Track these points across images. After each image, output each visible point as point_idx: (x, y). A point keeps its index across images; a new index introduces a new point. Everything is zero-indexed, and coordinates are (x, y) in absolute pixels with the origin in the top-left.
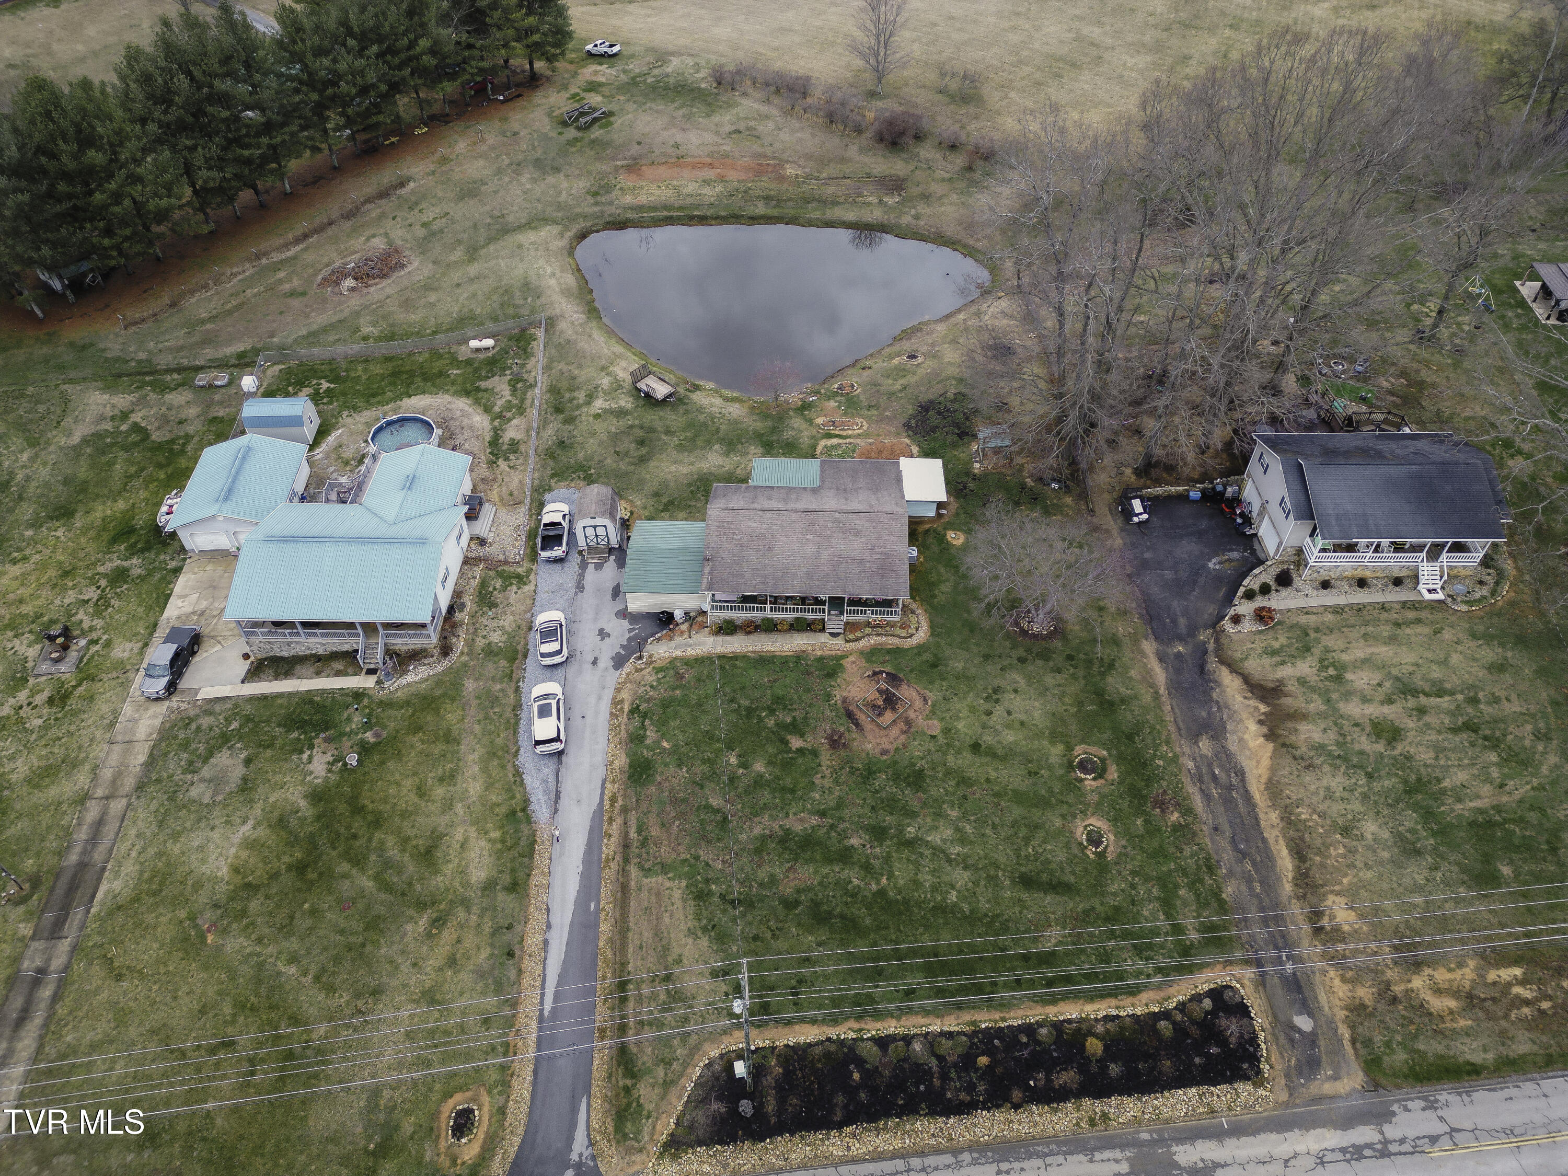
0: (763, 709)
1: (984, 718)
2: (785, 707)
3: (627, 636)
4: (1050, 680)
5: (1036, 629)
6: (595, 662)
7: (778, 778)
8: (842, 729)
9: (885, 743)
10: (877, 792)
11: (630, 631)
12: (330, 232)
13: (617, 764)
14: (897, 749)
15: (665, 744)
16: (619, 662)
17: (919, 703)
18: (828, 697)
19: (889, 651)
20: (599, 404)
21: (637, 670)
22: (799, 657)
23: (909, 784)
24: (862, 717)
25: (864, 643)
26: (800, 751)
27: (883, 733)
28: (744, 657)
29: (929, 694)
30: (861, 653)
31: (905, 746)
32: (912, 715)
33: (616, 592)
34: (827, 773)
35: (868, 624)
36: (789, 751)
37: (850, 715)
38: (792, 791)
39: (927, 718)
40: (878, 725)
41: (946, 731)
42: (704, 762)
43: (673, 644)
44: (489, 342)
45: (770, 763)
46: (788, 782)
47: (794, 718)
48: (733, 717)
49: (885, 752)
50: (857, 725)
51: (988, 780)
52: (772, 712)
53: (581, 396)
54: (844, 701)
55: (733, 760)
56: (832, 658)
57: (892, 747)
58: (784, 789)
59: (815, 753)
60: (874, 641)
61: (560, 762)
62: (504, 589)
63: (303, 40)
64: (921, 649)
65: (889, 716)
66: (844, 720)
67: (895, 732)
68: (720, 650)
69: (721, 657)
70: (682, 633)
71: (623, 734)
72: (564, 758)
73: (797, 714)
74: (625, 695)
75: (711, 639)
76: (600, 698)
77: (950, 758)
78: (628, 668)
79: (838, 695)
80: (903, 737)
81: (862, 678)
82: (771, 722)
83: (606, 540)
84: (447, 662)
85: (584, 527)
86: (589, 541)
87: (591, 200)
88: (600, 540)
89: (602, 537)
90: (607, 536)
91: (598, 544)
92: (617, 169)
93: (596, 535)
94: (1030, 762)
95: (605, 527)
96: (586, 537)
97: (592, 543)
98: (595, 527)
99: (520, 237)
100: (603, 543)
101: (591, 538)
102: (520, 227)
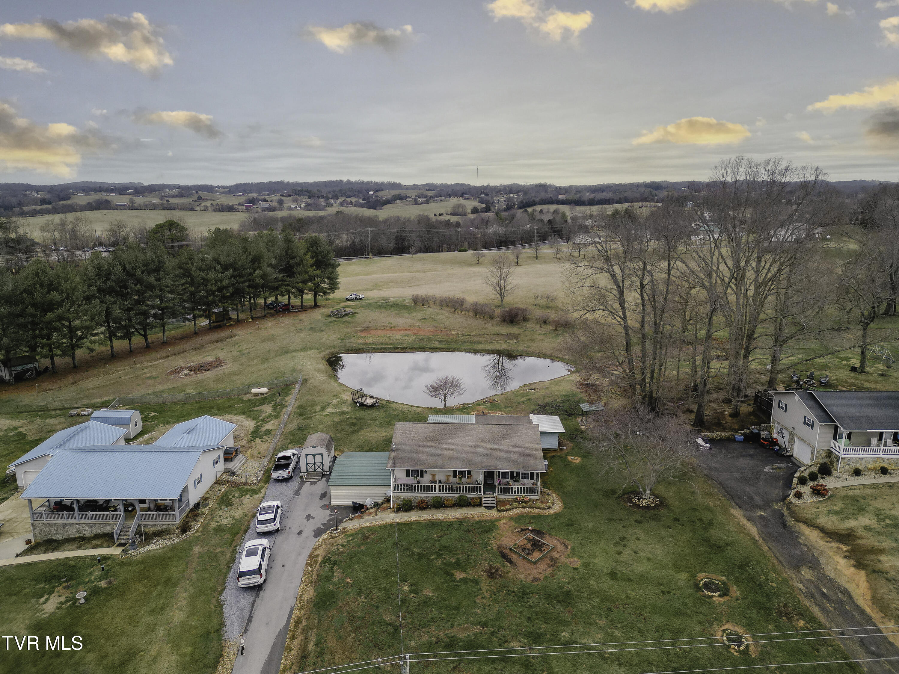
0: (432, 554)
1: (617, 556)
2: (450, 552)
3: (328, 518)
4: (663, 532)
5: (645, 503)
6: (299, 533)
7: (444, 599)
8: (498, 565)
9: (535, 574)
10: (531, 607)
11: (330, 516)
12: (182, 355)
13: (306, 597)
14: (546, 577)
15: (349, 580)
16: (318, 533)
17: (560, 547)
18: (486, 545)
19: (532, 517)
20: (329, 410)
21: (332, 537)
22: (461, 522)
23: (559, 602)
24: (514, 557)
25: (511, 513)
26: (464, 580)
27: (533, 566)
28: (418, 523)
29: (567, 542)
30: (511, 518)
31: (552, 575)
32: (555, 555)
33: (324, 495)
34: (487, 595)
35: (516, 500)
36: (454, 580)
37: (504, 556)
38: (457, 608)
39: (569, 556)
40: (530, 561)
41: (586, 565)
42: (380, 590)
43: (363, 520)
44: (264, 390)
45: (437, 589)
46: (453, 602)
47: (458, 559)
48: (407, 560)
49: (535, 580)
50: (511, 562)
51: (628, 597)
52: (439, 555)
53: (318, 408)
54: (499, 547)
55: (406, 588)
56: (487, 521)
57: (542, 577)
58: (449, 608)
59: (476, 582)
60: (520, 511)
61: (257, 595)
62: (240, 497)
63: (192, 263)
64: (557, 515)
65: (536, 555)
66: (500, 559)
67: (542, 566)
68: (398, 520)
69: (399, 524)
70: (370, 514)
71: (315, 577)
72: (262, 593)
73: (460, 556)
74: (321, 552)
75: (393, 515)
76: (299, 554)
77: (593, 583)
78: (325, 536)
79: (494, 544)
80: (550, 570)
81: (513, 532)
82: (439, 563)
83: (321, 467)
84: (184, 537)
85: (307, 455)
86: (309, 468)
87: (340, 341)
88: (317, 467)
89: (319, 465)
90: (322, 463)
91: (315, 470)
92: (356, 331)
93: (315, 463)
94: (661, 585)
95: (322, 455)
96: (307, 464)
97: (311, 470)
98: (314, 455)
99: (295, 354)
100: (319, 469)
101: (311, 465)
102: (296, 351)
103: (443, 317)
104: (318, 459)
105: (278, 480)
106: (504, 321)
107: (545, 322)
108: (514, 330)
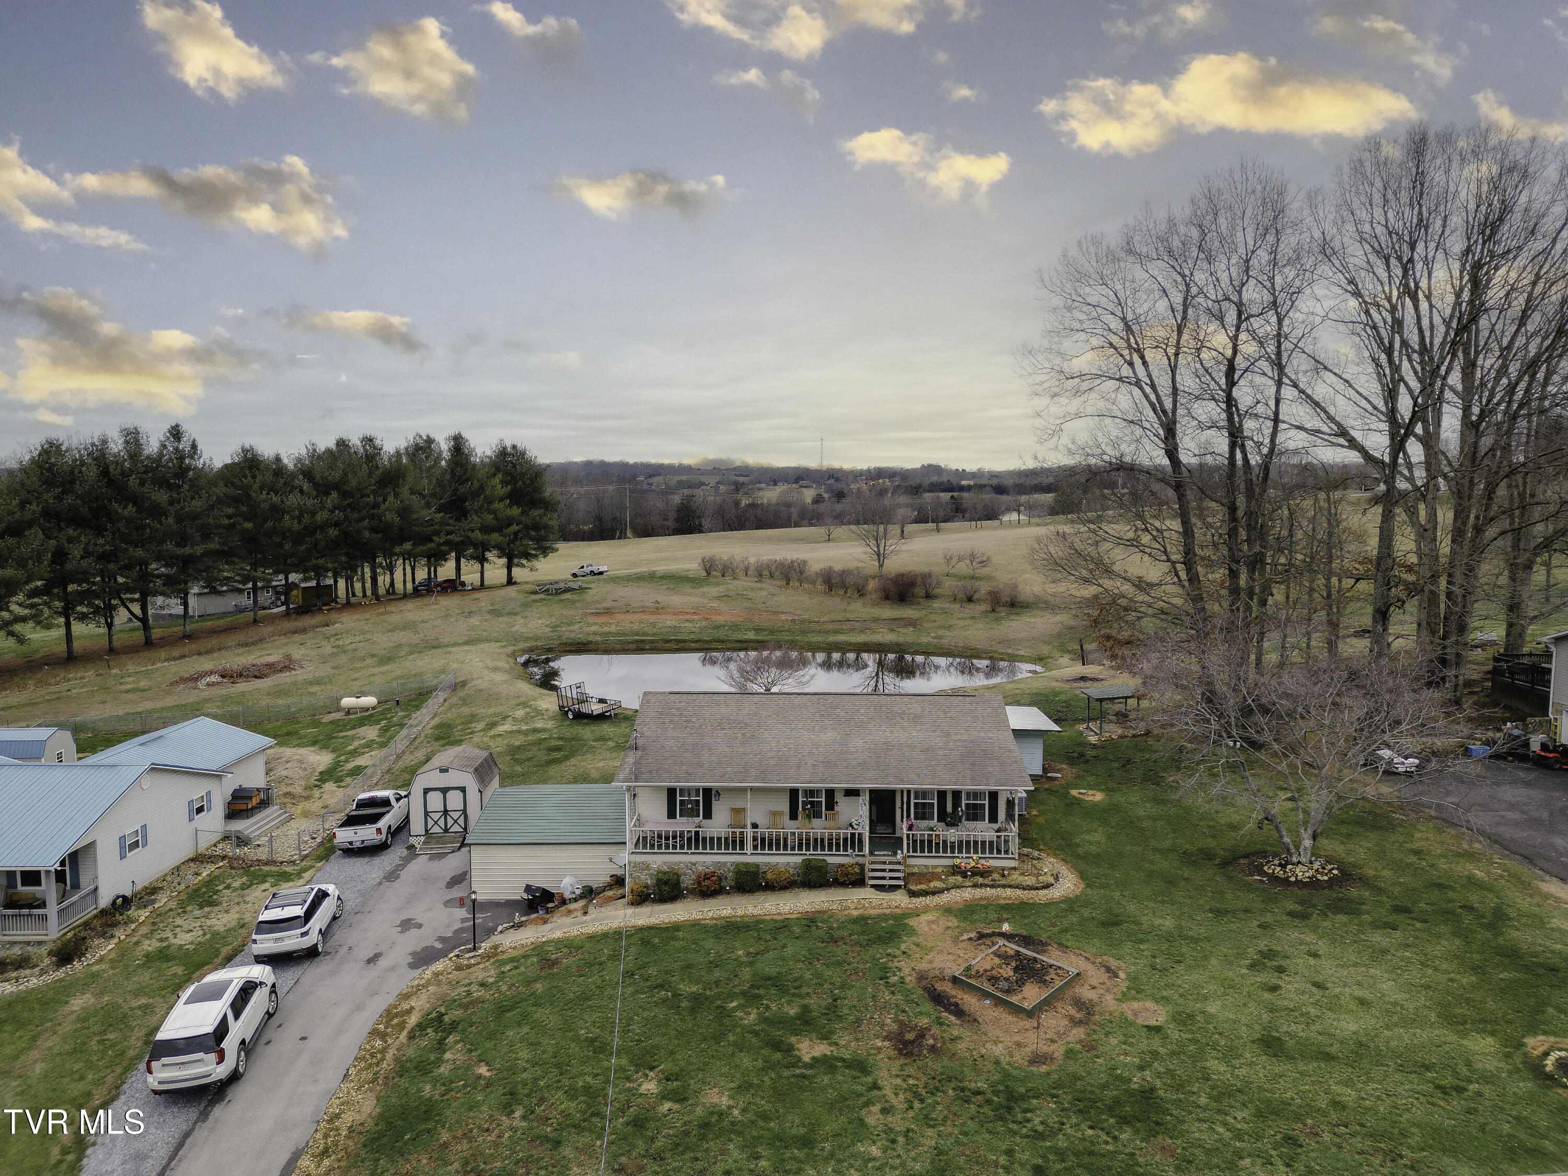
0: (731, 996)
1: (1267, 996)
2: (783, 991)
3: (457, 925)
4: (1378, 938)
5: (1303, 873)
6: (372, 960)
7: (765, 1117)
8: (924, 1021)
9: (1034, 1042)
10: (1038, 1136)
11: (463, 920)
12: (216, 655)
13: (349, 1118)
14: (1070, 1054)
15: (483, 1070)
16: (423, 958)
17: (1095, 975)
18: (884, 973)
19: (1007, 908)
21: (459, 968)
22: (811, 920)
23: (1124, 1120)
24: (969, 1001)
25: (945, 898)
26: (826, 1064)
27: (1030, 1023)
28: (695, 925)
29: (1113, 963)
30: (947, 910)
31: (1090, 1047)
32: (1087, 994)
33: (460, 879)
34: (899, 1102)
35: (956, 870)
36: (797, 1062)
37: (938, 999)
38: (806, 1142)
39: (1124, 998)
40: (1017, 1010)
41: (1183, 1019)
42: (572, 1093)
43: (548, 926)
44: (370, 701)
45: (744, 1087)
46: (794, 1124)
47: (806, 1009)
48: (660, 1013)
49: (1037, 1059)
50: (959, 1012)
51: (1337, 1104)
52: (751, 998)
54: (921, 977)
55: (650, 1087)
56: (885, 917)
57: (1058, 1050)
58: (780, 1141)
59: (860, 1066)
60: (968, 894)
61: (204, 1116)
64: (1070, 904)
65: (1031, 994)
66: (928, 1006)
67: (1053, 1021)
68: (641, 922)
69: (641, 929)
70: (570, 912)
71: (388, 1064)
72: (218, 1111)
73: (812, 1001)
74: (420, 1004)
75: (630, 911)
76: (359, 1008)
77: (1215, 1065)
78: (439, 966)
79: (906, 969)
80: (1078, 1033)
81: (956, 940)
82: (751, 1017)
83: (461, 821)
84: (61, 973)
85: (426, 791)
86: (430, 823)
87: (548, 629)
88: (450, 822)
89: (455, 815)
90: (464, 812)
91: (446, 830)
92: (586, 615)
93: (446, 812)
94: (1428, 1068)
95: (463, 790)
96: (427, 814)
97: (436, 829)
98: (444, 791)
99: (449, 649)
100: (456, 828)
101: (436, 816)
102: (455, 644)
103: (764, 593)
104: (455, 801)
105: (351, 852)
106: (887, 598)
107: (970, 600)
108: (909, 612)
